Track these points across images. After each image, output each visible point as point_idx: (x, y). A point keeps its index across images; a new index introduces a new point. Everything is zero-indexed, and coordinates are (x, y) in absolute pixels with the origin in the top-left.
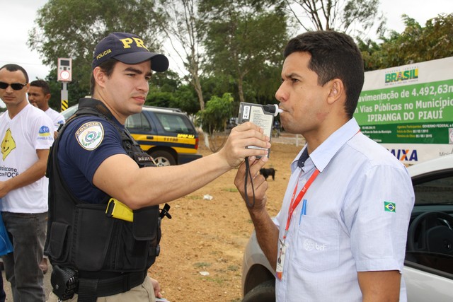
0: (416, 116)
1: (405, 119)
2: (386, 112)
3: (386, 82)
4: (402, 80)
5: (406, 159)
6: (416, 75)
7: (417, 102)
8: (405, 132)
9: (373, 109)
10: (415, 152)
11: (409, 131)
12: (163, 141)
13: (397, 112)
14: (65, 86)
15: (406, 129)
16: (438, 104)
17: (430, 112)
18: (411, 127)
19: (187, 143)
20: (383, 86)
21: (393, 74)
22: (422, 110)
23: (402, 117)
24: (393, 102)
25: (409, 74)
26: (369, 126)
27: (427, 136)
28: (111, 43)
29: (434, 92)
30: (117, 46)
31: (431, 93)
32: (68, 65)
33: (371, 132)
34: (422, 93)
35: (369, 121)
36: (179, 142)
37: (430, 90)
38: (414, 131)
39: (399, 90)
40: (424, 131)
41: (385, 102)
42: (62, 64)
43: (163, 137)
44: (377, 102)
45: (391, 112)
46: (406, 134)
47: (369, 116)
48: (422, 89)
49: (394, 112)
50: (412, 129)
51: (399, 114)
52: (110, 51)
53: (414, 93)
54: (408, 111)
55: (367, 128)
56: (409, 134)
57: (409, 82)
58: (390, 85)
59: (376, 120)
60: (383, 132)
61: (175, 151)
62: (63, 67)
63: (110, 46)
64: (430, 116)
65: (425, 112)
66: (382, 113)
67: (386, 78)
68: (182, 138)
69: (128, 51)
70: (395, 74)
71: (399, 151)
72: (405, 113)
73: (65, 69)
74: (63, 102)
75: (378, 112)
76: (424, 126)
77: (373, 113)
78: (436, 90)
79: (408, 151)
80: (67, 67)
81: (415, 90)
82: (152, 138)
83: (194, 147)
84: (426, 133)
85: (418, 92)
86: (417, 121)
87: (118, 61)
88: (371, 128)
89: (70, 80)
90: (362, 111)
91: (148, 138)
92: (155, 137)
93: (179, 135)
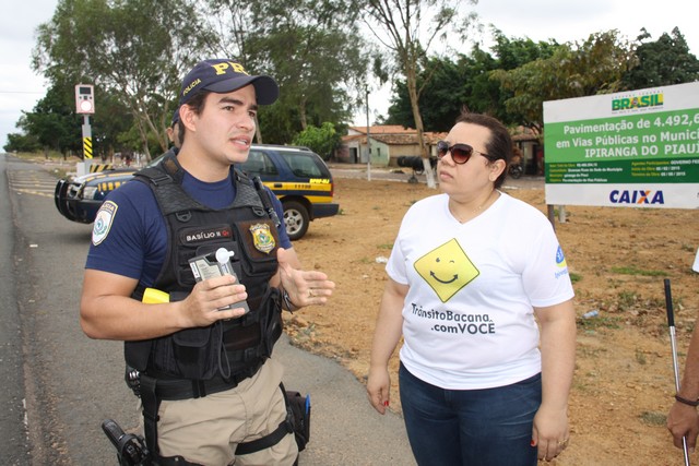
0: (661, 149)
1: (643, 154)
2: (614, 147)
3: (614, 109)
4: (639, 106)
5: (646, 201)
6: (659, 101)
7: (662, 134)
8: (644, 169)
9: (594, 142)
10: (660, 193)
11: (650, 169)
12: (294, 188)
13: (631, 146)
14: (87, 120)
15: (645, 166)
16: (694, 135)
17: (682, 146)
18: (653, 163)
19: (320, 189)
20: (609, 114)
21: (623, 100)
22: (671, 143)
23: (639, 151)
24: (625, 133)
25: (649, 100)
26: (587, 163)
27: (678, 174)
28: (200, 71)
29: (688, 121)
30: (207, 73)
31: (684, 123)
32: (89, 93)
33: (591, 170)
34: (670, 123)
35: (587, 156)
36: (312, 189)
37: (682, 119)
38: (658, 169)
39: (634, 119)
40: (673, 168)
41: (613, 134)
42: (81, 93)
43: (294, 184)
44: (600, 134)
45: (623, 146)
46: (646, 172)
47: (587, 151)
48: (670, 118)
49: (627, 145)
50: (655, 166)
51: (634, 148)
52: (199, 81)
53: (658, 122)
54: (649, 144)
55: (584, 165)
56: (650, 172)
57: (648, 110)
58: (619, 114)
59: (598, 156)
60: (609, 169)
61: (307, 201)
62: (82, 96)
63: (200, 74)
64: (682, 149)
65: (675, 146)
66: (608, 147)
67: (614, 105)
68: (315, 183)
69: (222, 77)
70: (627, 100)
71: (635, 193)
72: (643, 148)
73: (86, 98)
74: (85, 140)
75: (601, 146)
76: (673, 162)
77: (594, 146)
78: (691, 118)
79: (648, 192)
80: (89, 96)
81: (658, 119)
82: (281, 186)
83: (329, 194)
84: (676, 171)
85: (663, 121)
86: (661, 157)
87: (210, 91)
88: (591, 165)
89: (93, 112)
90: (576, 145)
91: (276, 186)
92: (283, 184)
93: (312, 181)
